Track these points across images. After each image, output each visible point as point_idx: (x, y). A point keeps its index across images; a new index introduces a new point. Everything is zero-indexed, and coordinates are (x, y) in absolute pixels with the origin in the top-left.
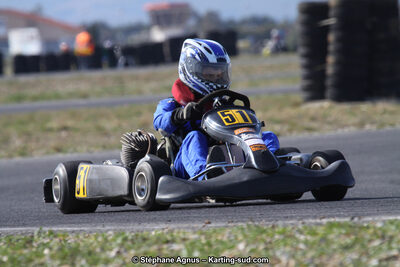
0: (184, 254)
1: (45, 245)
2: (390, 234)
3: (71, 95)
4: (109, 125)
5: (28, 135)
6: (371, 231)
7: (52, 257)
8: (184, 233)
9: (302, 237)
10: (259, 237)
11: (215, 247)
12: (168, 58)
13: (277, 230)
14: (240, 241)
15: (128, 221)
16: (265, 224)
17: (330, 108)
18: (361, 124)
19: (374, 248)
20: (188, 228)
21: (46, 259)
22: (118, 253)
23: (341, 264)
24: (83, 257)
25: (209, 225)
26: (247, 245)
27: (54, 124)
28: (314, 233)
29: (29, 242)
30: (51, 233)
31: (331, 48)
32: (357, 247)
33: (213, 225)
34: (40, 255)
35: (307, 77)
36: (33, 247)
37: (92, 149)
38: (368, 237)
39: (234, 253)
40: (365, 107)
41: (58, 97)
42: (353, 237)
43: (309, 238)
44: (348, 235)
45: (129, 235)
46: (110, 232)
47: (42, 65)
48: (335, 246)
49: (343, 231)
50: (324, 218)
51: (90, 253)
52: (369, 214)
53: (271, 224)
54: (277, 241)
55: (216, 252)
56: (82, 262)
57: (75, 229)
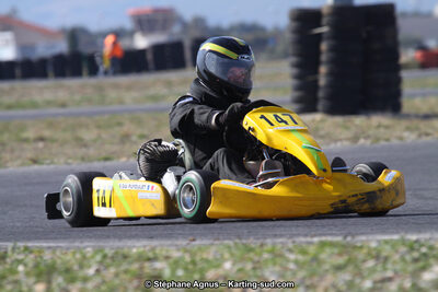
0: (167, 273)
1: (20, 262)
2: (384, 254)
3: (49, 103)
4: (88, 135)
6: (365, 251)
7: (27, 274)
8: (167, 251)
9: (292, 257)
10: (246, 256)
11: (199, 266)
12: (151, 65)
13: (265, 248)
14: (226, 260)
15: (108, 237)
16: (252, 242)
17: (322, 121)
18: (355, 139)
19: (369, 269)
20: (171, 245)
21: (21, 276)
22: (98, 271)
23: (334, 286)
24: (60, 273)
25: (194, 243)
26: (234, 264)
27: (30, 134)
28: (304, 252)
29: (3, 258)
30: (26, 248)
31: (324, 57)
32: (350, 268)
33: (197, 242)
34: (14, 272)
35: (298, 88)
36: (5, 263)
37: (70, 161)
38: (361, 257)
39: (220, 272)
40: (359, 121)
41: (34, 105)
42: (346, 258)
43: (300, 258)
44: (340, 254)
45: (109, 252)
46: (89, 249)
47: (18, 71)
48: (327, 267)
49: (336, 250)
50: (315, 236)
51: (68, 271)
52: (362, 234)
53: (259, 242)
54: (266, 260)
55: (202, 271)
56: (59, 280)
57: (52, 244)
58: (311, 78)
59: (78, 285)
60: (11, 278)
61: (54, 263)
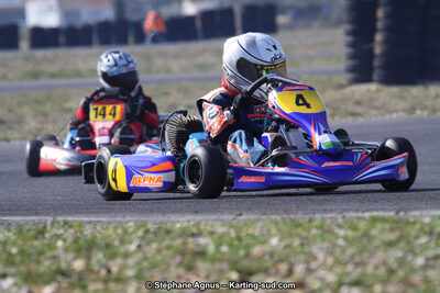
0: (211, 249)
1: (58, 237)
2: (438, 230)
5: (45, 115)
6: (418, 226)
7: (66, 250)
8: (212, 226)
9: (341, 232)
10: (294, 231)
11: (245, 242)
12: (200, 33)
13: (314, 224)
14: (271, 236)
15: (152, 211)
16: (301, 217)
17: (377, 91)
18: (412, 110)
19: (421, 245)
20: (216, 220)
21: (60, 252)
22: (139, 246)
23: (384, 262)
24: (101, 249)
25: (240, 218)
26: (281, 240)
28: (354, 228)
29: (41, 233)
30: (66, 223)
31: (380, 25)
32: (402, 244)
33: (244, 217)
34: (52, 247)
35: (352, 57)
36: (44, 238)
38: (413, 233)
39: (266, 248)
40: (416, 91)
42: (397, 234)
43: (350, 233)
44: (391, 230)
45: (151, 227)
46: (130, 224)
47: (61, 39)
48: (377, 243)
49: (387, 226)
50: (367, 211)
51: (108, 246)
52: (416, 209)
53: (308, 217)
54: (314, 236)
55: (248, 247)
56: (98, 256)
57: (93, 219)
58: (366, 47)
59: (119, 261)
60: (49, 254)
61: (94, 238)
